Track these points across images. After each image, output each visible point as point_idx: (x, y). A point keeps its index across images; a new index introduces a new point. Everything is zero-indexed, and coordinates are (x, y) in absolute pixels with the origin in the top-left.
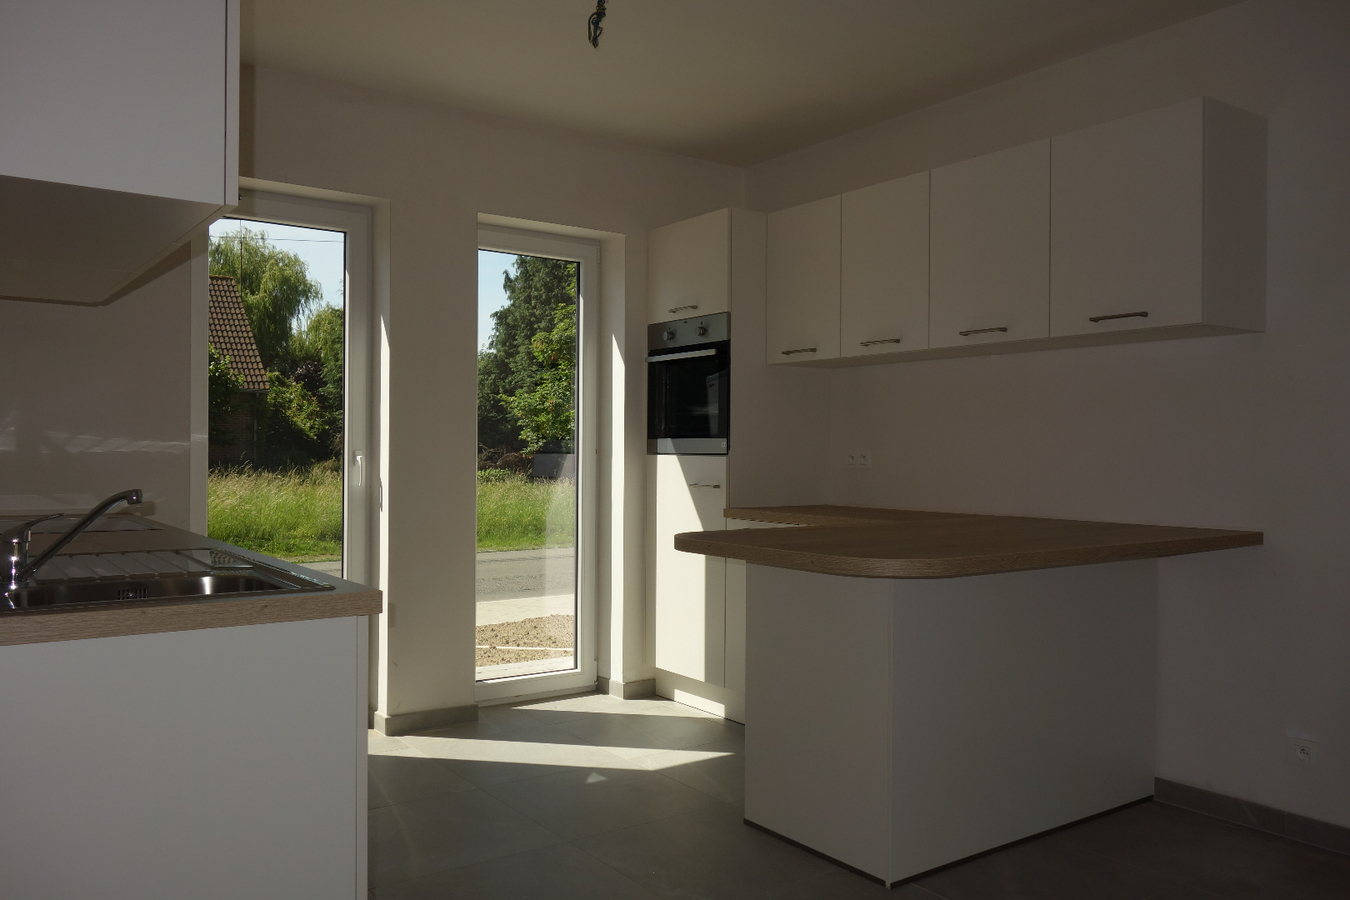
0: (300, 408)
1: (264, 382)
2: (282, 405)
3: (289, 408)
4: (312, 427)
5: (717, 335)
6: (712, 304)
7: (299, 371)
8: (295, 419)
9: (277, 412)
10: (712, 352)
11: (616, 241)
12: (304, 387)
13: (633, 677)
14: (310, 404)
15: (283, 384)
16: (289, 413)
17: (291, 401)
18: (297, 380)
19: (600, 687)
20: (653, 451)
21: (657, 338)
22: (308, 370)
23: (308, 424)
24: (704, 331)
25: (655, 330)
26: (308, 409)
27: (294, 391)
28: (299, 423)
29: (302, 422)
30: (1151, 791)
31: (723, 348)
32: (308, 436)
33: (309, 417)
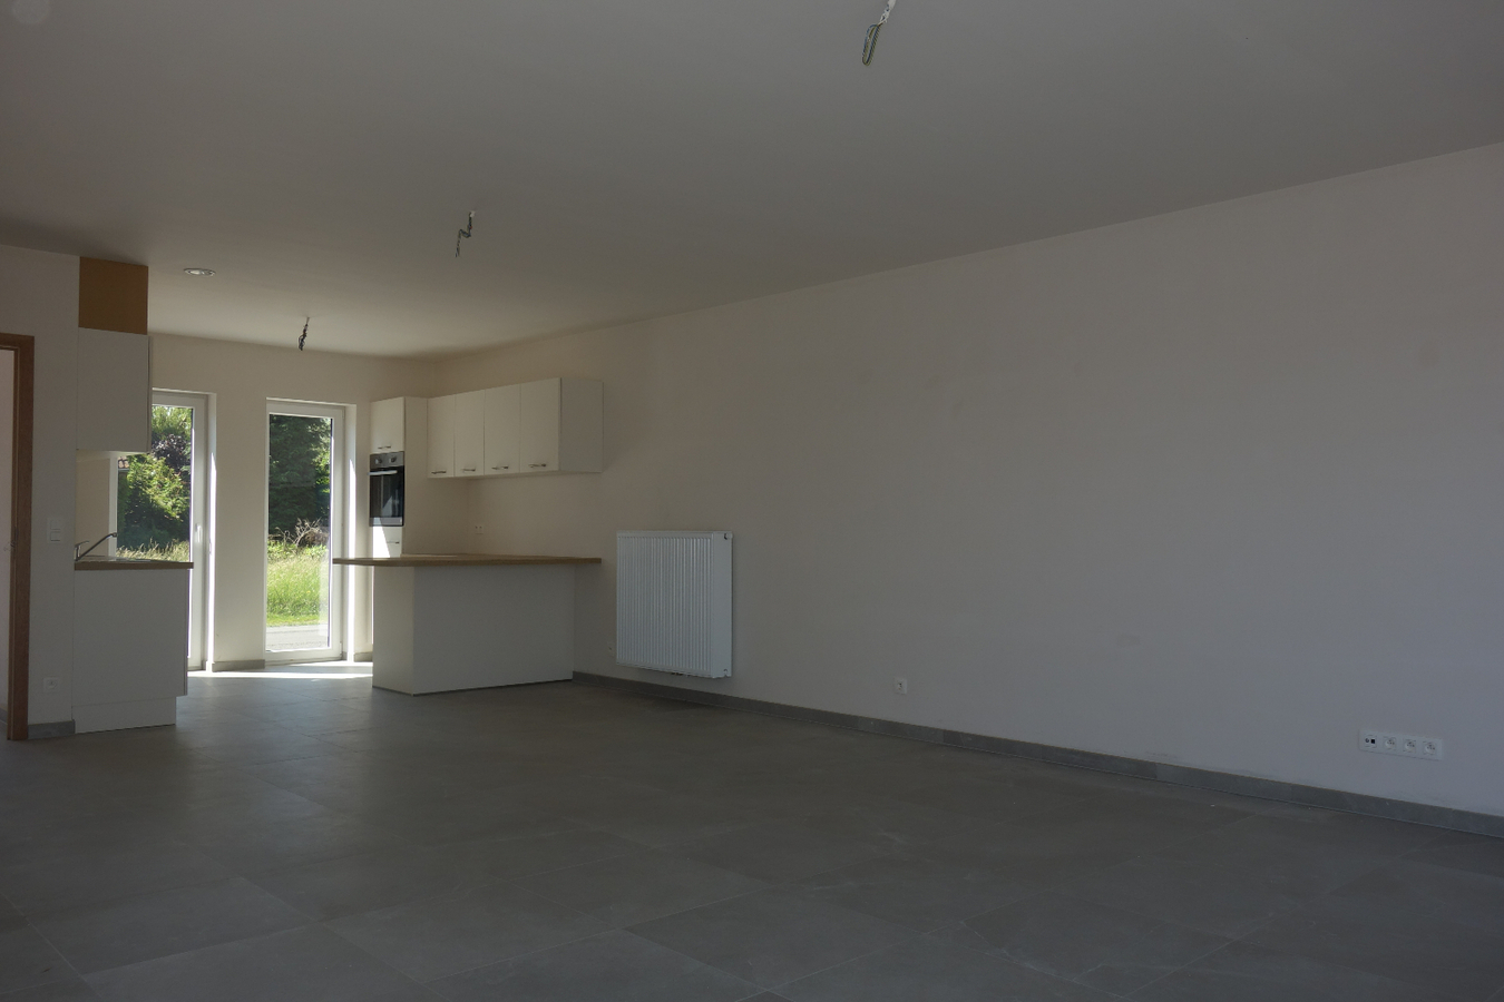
0: (161, 485)
1: (123, 461)
2: (142, 484)
3: (150, 487)
4: (174, 506)
5: (398, 464)
6: (397, 447)
7: (161, 446)
8: (156, 497)
9: (137, 490)
10: (395, 472)
11: (353, 409)
12: (166, 463)
13: (360, 650)
14: (173, 481)
15: (141, 459)
16: (149, 491)
17: (151, 478)
18: (159, 455)
19: (343, 657)
20: (371, 524)
21: (376, 463)
22: (171, 446)
23: (170, 504)
24: (394, 460)
25: (373, 457)
26: (170, 486)
27: (155, 467)
28: (162, 503)
29: (163, 500)
30: (570, 677)
31: (401, 470)
32: (169, 515)
33: (172, 495)
